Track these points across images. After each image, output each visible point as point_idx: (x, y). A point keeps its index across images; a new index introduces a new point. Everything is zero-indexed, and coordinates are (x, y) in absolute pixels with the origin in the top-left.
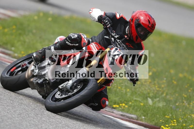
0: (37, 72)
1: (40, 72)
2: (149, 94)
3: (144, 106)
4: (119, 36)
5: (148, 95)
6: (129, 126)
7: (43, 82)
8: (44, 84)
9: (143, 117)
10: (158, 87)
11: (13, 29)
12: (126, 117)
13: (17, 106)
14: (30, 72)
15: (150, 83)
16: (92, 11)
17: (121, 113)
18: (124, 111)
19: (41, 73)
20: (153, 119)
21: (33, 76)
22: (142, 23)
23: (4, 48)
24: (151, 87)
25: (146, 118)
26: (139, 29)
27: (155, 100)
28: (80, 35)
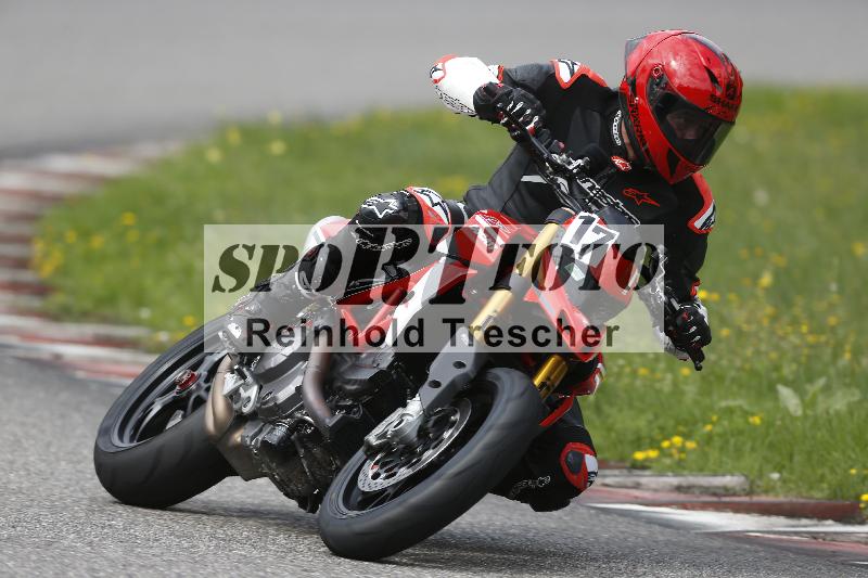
0: (253, 398)
1: (268, 395)
2: (777, 368)
3: (768, 424)
4: (587, 162)
5: (774, 375)
6: (720, 526)
7: (292, 437)
8: (298, 445)
9: (775, 476)
10: (811, 332)
11: (127, 228)
12: (701, 493)
13: (211, 557)
14: (221, 405)
15: (775, 319)
16: (444, 70)
17: (675, 481)
18: (684, 468)
19: (274, 398)
20: (819, 472)
21: (240, 420)
22: (681, 87)
23: (105, 320)
24: (783, 338)
25: (785, 474)
26: (673, 119)
27: (812, 389)
28: (412, 196)
